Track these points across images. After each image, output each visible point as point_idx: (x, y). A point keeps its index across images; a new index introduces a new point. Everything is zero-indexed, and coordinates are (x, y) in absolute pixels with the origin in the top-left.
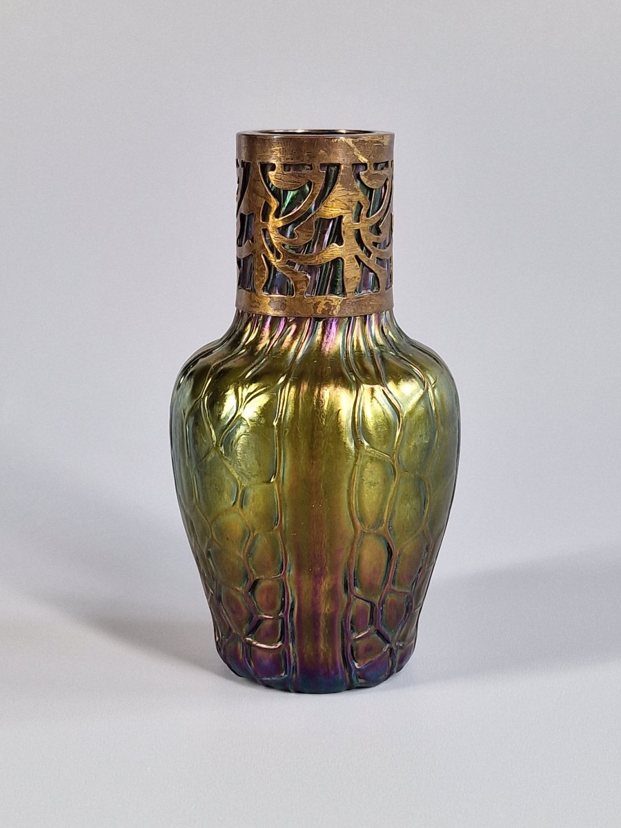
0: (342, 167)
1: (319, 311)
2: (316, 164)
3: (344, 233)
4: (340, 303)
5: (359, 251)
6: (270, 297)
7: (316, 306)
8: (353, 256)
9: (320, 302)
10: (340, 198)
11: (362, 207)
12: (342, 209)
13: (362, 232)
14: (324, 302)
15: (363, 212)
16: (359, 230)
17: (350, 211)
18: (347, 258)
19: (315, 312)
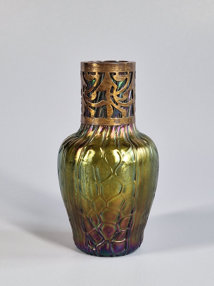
0: (134, 73)
2: (128, 72)
6: (114, 119)
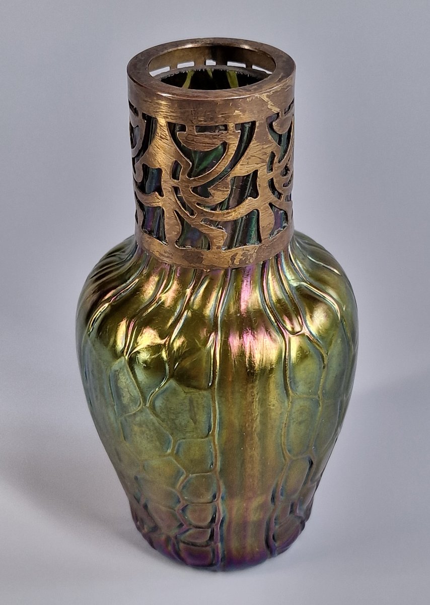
0: (257, 124)
1: (237, 262)
2: (231, 126)
3: (259, 187)
4: (256, 251)
5: (273, 198)
7: (233, 258)
8: (268, 205)
9: (237, 253)
10: (255, 154)
11: (275, 156)
12: (258, 164)
13: (275, 180)
14: (241, 253)
15: (276, 160)
16: (272, 179)
17: (265, 164)
18: (262, 208)
19: (233, 263)
